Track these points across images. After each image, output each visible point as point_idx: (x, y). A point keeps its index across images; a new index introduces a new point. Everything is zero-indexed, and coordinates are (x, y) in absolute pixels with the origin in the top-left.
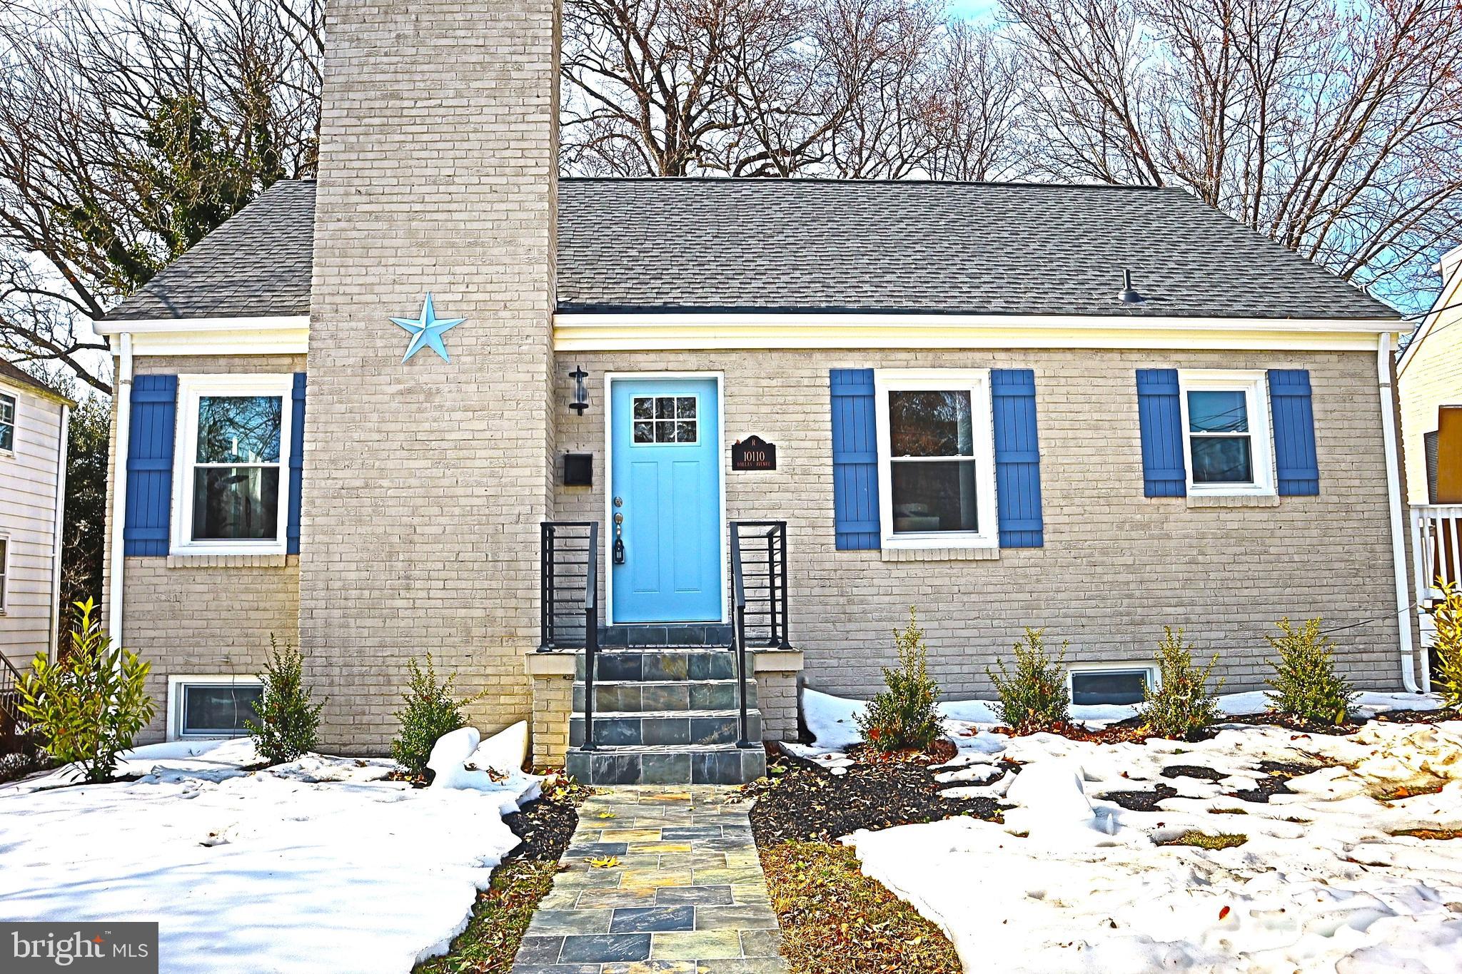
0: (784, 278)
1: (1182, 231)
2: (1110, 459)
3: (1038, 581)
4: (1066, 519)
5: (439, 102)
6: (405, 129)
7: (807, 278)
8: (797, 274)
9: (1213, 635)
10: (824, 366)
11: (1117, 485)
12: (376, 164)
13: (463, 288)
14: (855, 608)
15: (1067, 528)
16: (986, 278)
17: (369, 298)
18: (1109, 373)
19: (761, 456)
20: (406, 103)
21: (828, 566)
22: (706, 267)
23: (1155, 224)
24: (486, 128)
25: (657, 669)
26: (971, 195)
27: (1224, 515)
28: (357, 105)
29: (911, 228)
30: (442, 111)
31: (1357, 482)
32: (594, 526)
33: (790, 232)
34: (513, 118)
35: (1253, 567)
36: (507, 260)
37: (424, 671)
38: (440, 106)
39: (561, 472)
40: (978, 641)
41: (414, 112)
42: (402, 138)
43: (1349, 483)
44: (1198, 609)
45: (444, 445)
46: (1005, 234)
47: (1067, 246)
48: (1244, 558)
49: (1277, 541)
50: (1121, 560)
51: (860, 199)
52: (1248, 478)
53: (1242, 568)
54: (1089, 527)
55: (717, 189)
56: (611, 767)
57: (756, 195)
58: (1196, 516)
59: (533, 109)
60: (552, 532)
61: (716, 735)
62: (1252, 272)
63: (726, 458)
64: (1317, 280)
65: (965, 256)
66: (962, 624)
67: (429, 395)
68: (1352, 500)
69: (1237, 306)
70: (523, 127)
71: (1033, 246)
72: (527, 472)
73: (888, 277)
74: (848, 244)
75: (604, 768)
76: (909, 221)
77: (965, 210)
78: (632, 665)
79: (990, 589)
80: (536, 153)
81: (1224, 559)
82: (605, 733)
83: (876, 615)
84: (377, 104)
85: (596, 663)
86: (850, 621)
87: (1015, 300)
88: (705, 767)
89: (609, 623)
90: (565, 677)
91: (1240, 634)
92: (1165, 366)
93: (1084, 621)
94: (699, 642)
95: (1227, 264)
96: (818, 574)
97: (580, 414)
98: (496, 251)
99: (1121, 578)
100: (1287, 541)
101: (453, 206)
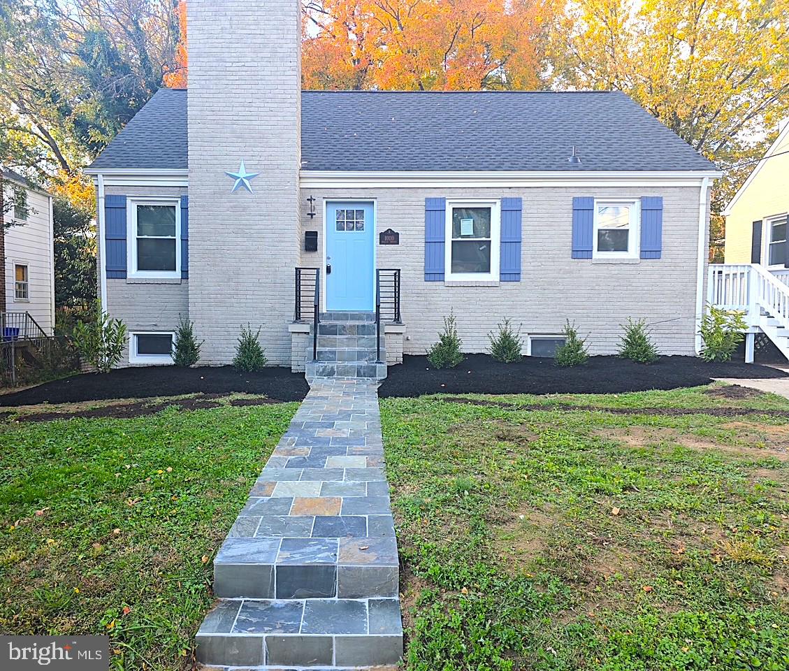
0: (408, 151)
1: (614, 119)
2: (556, 240)
3: (517, 296)
4: (532, 268)
5: (243, 64)
6: (228, 78)
7: (418, 151)
8: (413, 149)
9: (600, 323)
10: (423, 196)
11: (558, 252)
12: (216, 96)
13: (258, 158)
14: (432, 307)
15: (532, 272)
16: (505, 150)
17: (215, 162)
18: (559, 199)
19: (392, 238)
20: (228, 64)
21: (420, 288)
22: (371, 145)
23: (601, 115)
24: (267, 78)
25: (343, 330)
26: (507, 100)
27: (611, 267)
28: (204, 64)
29: (473, 122)
30: (245, 69)
31: (682, 252)
32: (318, 269)
33: (412, 124)
34: (278, 73)
35: (623, 292)
36: (278, 145)
37: (247, 330)
38: (244, 66)
39: (304, 244)
40: (488, 322)
41: (232, 69)
42: (226, 82)
43: (678, 252)
44: (594, 311)
45: (252, 231)
46: (519, 124)
47: (550, 130)
48: (618, 288)
49: (637, 280)
50: (557, 288)
51: (450, 104)
52: (625, 249)
53: (617, 292)
54: (543, 272)
55: (379, 98)
56: (324, 370)
57: (398, 102)
58: (596, 267)
59: (288, 68)
60: (300, 272)
61: (367, 358)
62: (645, 143)
63: (376, 239)
64: (678, 148)
65: (497, 137)
66: (480, 315)
67: (244, 209)
68: (678, 261)
69: (630, 164)
70: (284, 78)
71: (533, 131)
72: (289, 244)
73: (457, 151)
74: (441, 131)
75: (321, 370)
76: (472, 117)
77: (503, 109)
78: (334, 329)
79: (494, 299)
80: (290, 91)
81: (609, 288)
82: (322, 356)
83: (441, 310)
84: (214, 64)
85: (318, 327)
86: (429, 312)
87: (516, 163)
88: (362, 371)
89: (324, 311)
90: (305, 333)
91: (613, 323)
92: (588, 195)
93: (538, 315)
94: (363, 319)
95: (633, 139)
96: (416, 291)
97: (312, 217)
98: (272, 140)
99: (557, 296)
100: (641, 280)
101: (252, 118)
